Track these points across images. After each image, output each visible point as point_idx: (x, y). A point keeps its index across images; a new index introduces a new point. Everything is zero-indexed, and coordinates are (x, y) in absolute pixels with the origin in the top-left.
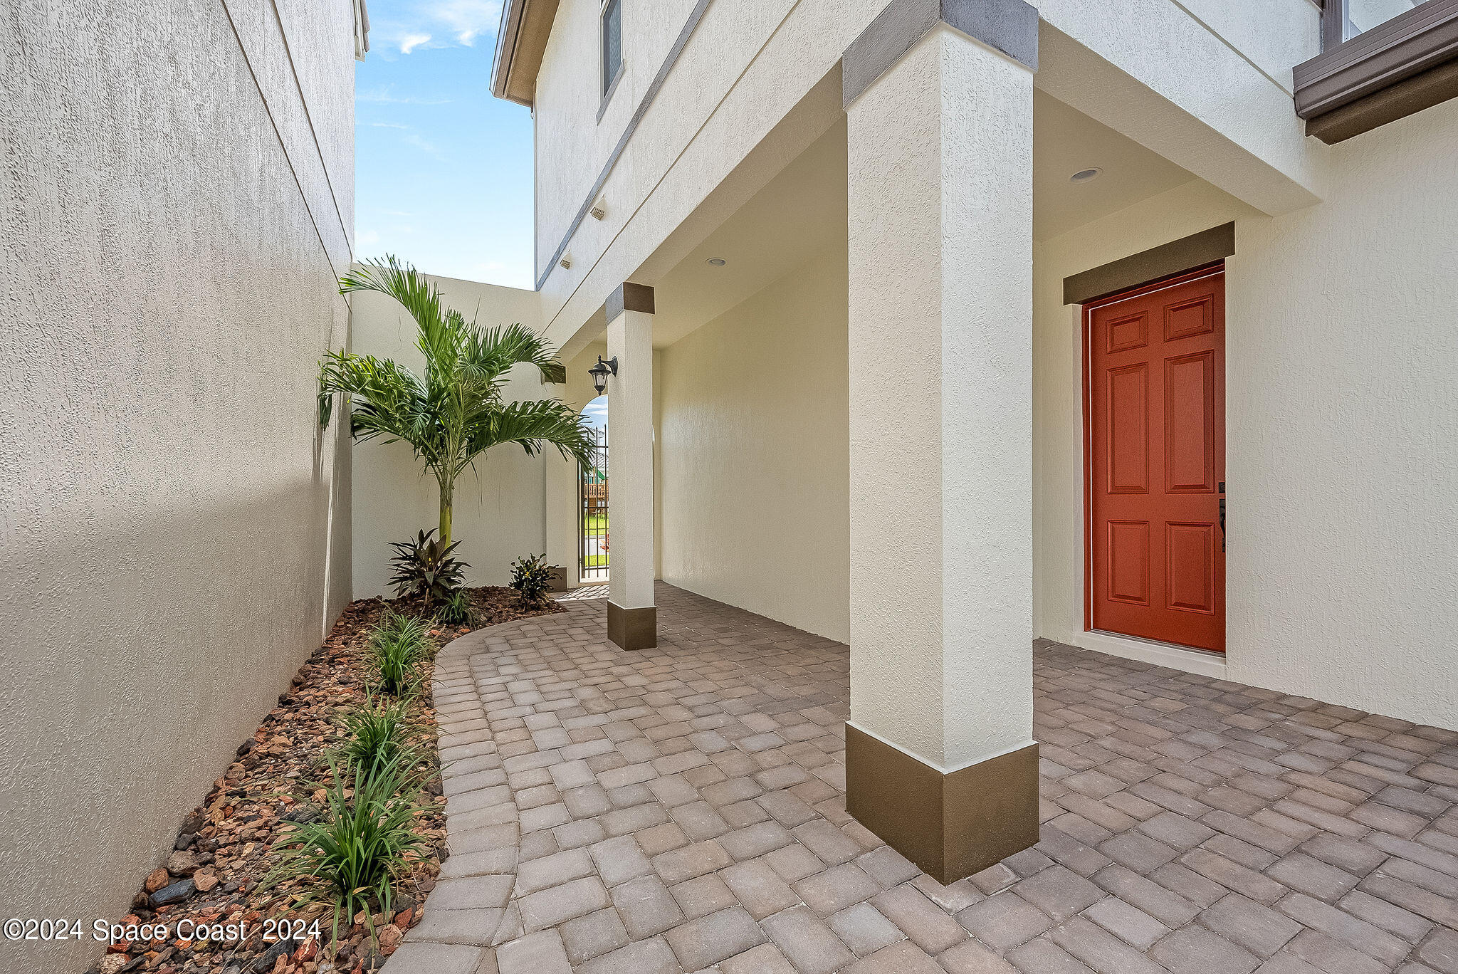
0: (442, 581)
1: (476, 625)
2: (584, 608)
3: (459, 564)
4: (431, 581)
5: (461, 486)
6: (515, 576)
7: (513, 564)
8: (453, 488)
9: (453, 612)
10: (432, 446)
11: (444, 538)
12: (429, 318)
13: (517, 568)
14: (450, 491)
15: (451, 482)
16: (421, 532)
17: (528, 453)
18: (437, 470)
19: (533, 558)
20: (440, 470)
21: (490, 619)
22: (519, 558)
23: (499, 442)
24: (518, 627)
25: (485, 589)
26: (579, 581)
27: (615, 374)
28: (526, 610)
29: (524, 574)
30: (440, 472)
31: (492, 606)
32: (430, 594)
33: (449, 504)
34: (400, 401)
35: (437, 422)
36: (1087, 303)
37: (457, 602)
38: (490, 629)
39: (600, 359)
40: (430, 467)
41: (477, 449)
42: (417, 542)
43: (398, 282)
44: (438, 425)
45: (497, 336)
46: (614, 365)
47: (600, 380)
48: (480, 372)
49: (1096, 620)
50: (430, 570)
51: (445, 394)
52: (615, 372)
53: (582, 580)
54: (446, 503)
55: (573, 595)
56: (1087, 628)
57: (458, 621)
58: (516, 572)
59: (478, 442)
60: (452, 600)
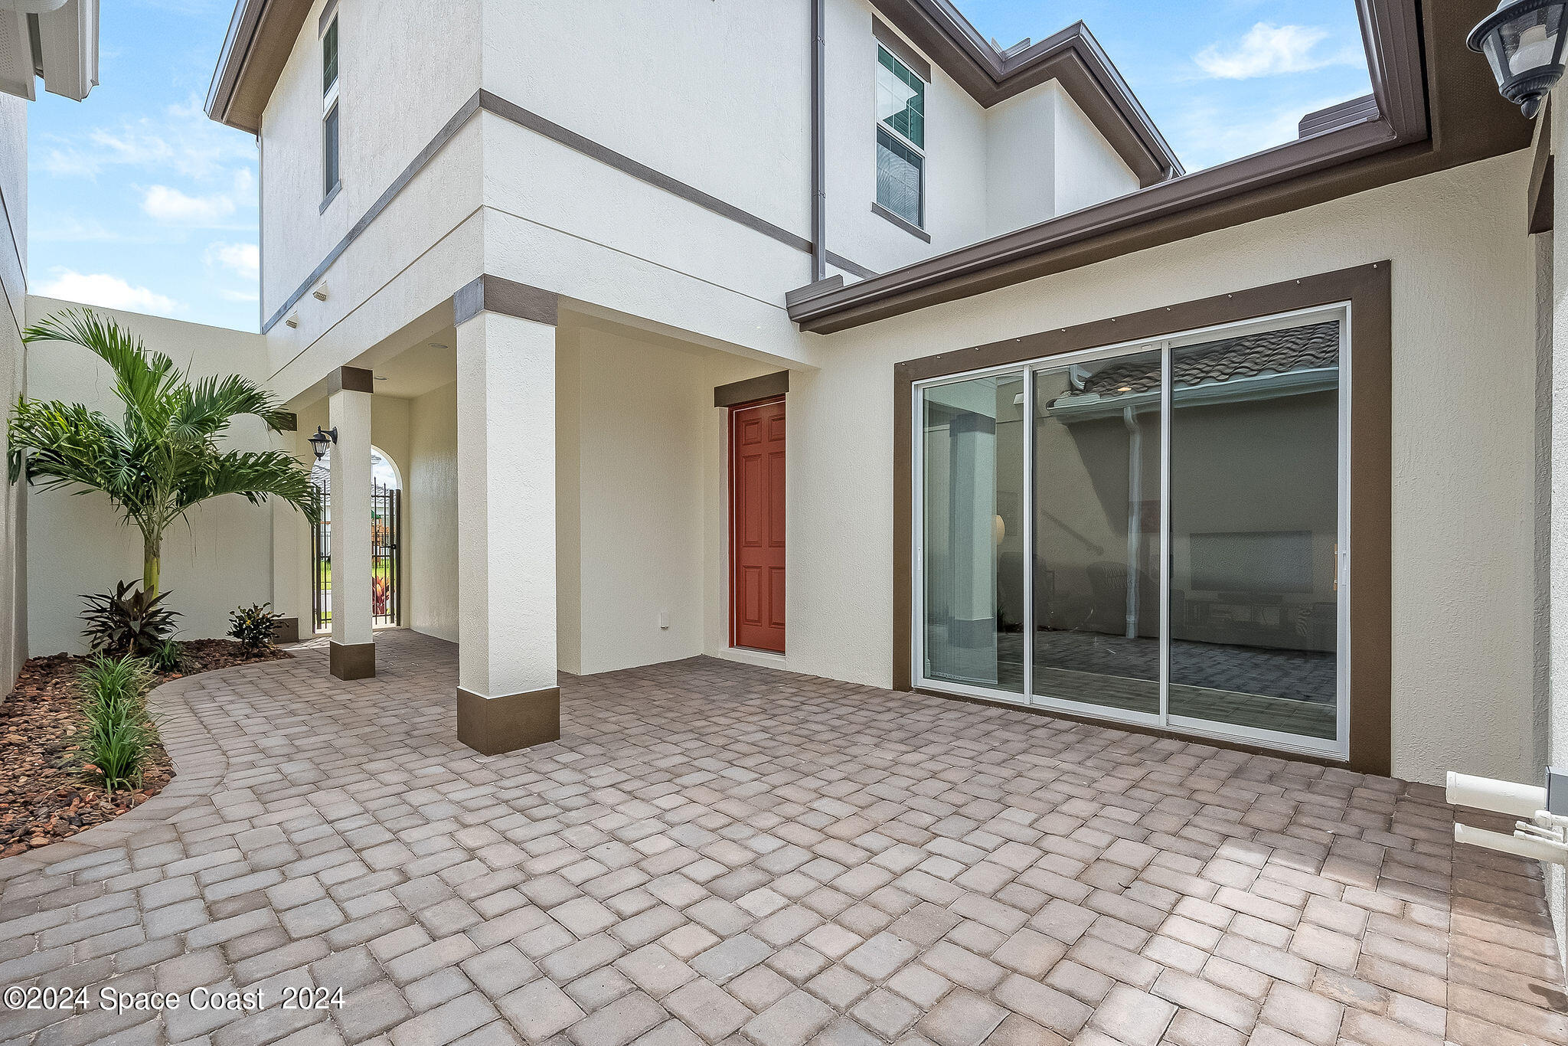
0: (150, 630)
1: (190, 671)
2: (311, 654)
3: (171, 613)
4: (137, 630)
5: (170, 538)
6: (235, 626)
7: (232, 613)
8: (161, 539)
9: (163, 659)
10: (137, 498)
11: (151, 589)
12: (133, 372)
13: (237, 617)
14: (157, 542)
15: (159, 533)
16: (121, 584)
17: (252, 502)
18: (141, 521)
19: (255, 607)
20: (144, 521)
21: (205, 666)
22: (239, 607)
23: (215, 494)
24: (238, 671)
25: (199, 642)
26: (314, 632)
27: (335, 442)
28: (247, 658)
29: (245, 622)
30: (145, 523)
31: (208, 655)
32: (134, 643)
33: (156, 555)
34: (100, 456)
35: (142, 474)
36: (732, 407)
37: (167, 650)
38: (205, 674)
39: (319, 429)
40: (132, 517)
41: (190, 500)
42: (115, 593)
43: (97, 335)
44: (143, 476)
45: (213, 386)
46: (334, 436)
47: (319, 447)
48: (194, 434)
49: (737, 640)
50: (135, 619)
51: (152, 448)
52: (335, 441)
53: (317, 631)
54: (151, 552)
55: (305, 645)
56: (731, 645)
57: (169, 667)
58: (236, 621)
59: (192, 492)
60: (161, 648)
